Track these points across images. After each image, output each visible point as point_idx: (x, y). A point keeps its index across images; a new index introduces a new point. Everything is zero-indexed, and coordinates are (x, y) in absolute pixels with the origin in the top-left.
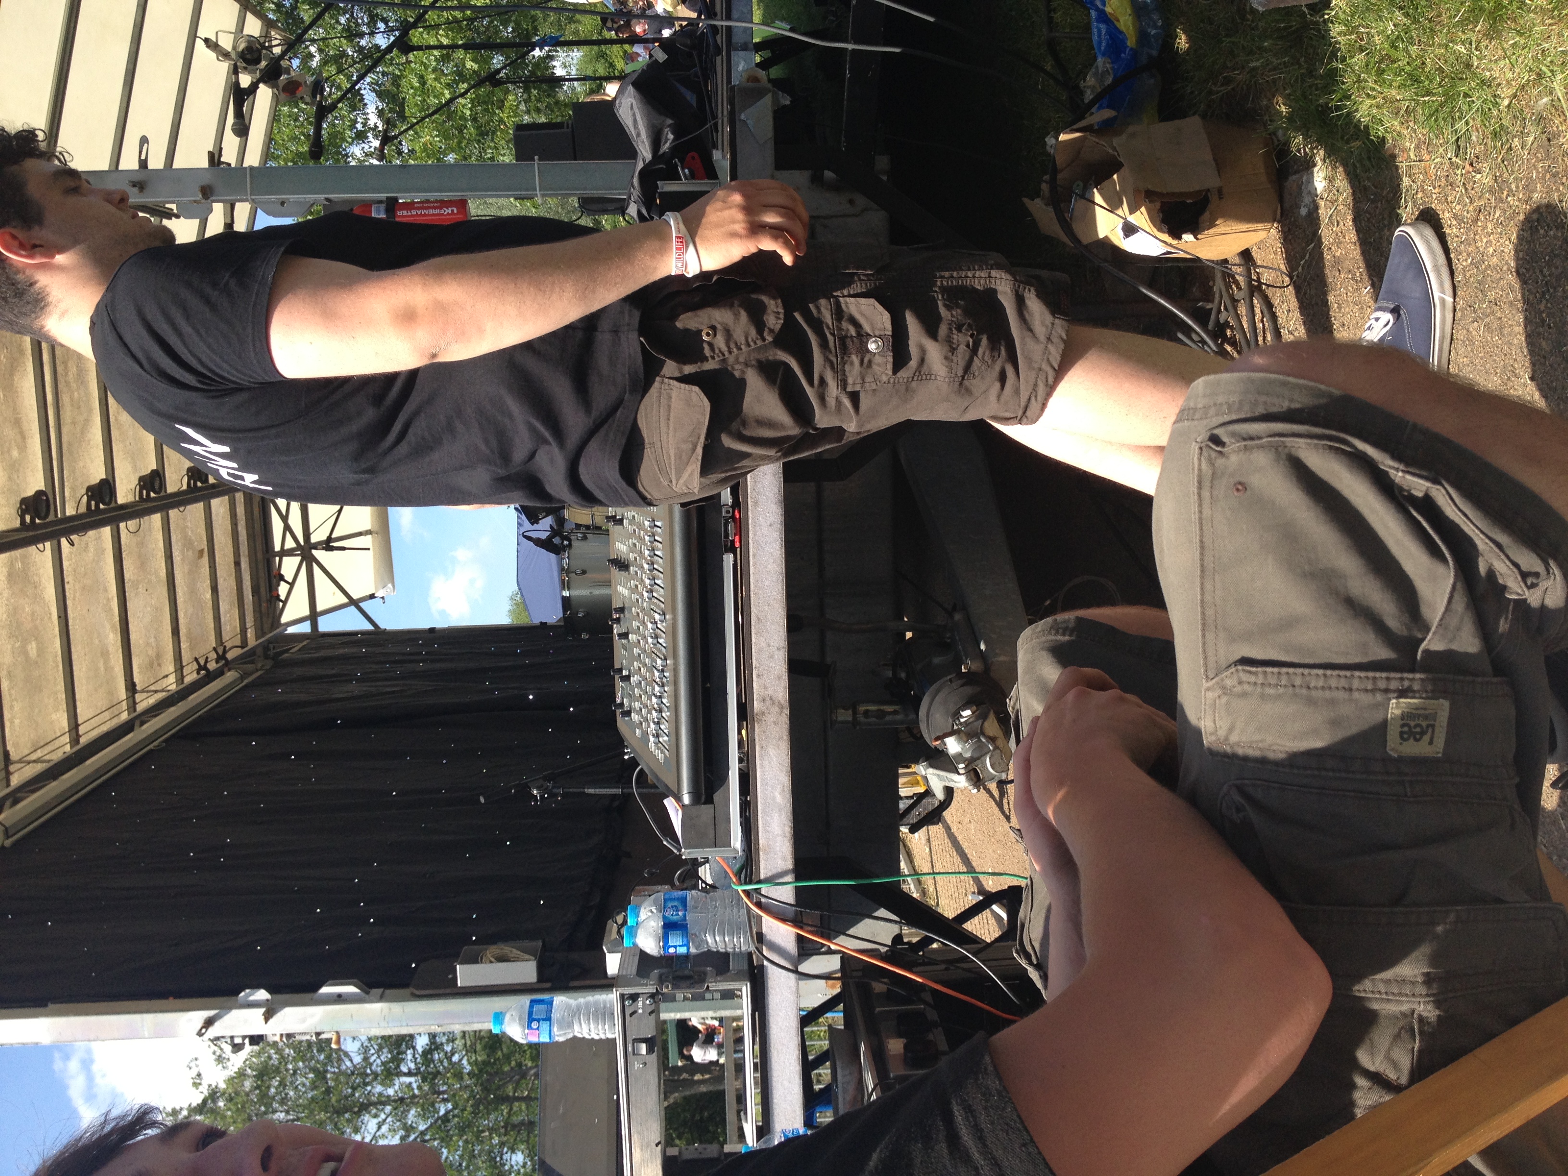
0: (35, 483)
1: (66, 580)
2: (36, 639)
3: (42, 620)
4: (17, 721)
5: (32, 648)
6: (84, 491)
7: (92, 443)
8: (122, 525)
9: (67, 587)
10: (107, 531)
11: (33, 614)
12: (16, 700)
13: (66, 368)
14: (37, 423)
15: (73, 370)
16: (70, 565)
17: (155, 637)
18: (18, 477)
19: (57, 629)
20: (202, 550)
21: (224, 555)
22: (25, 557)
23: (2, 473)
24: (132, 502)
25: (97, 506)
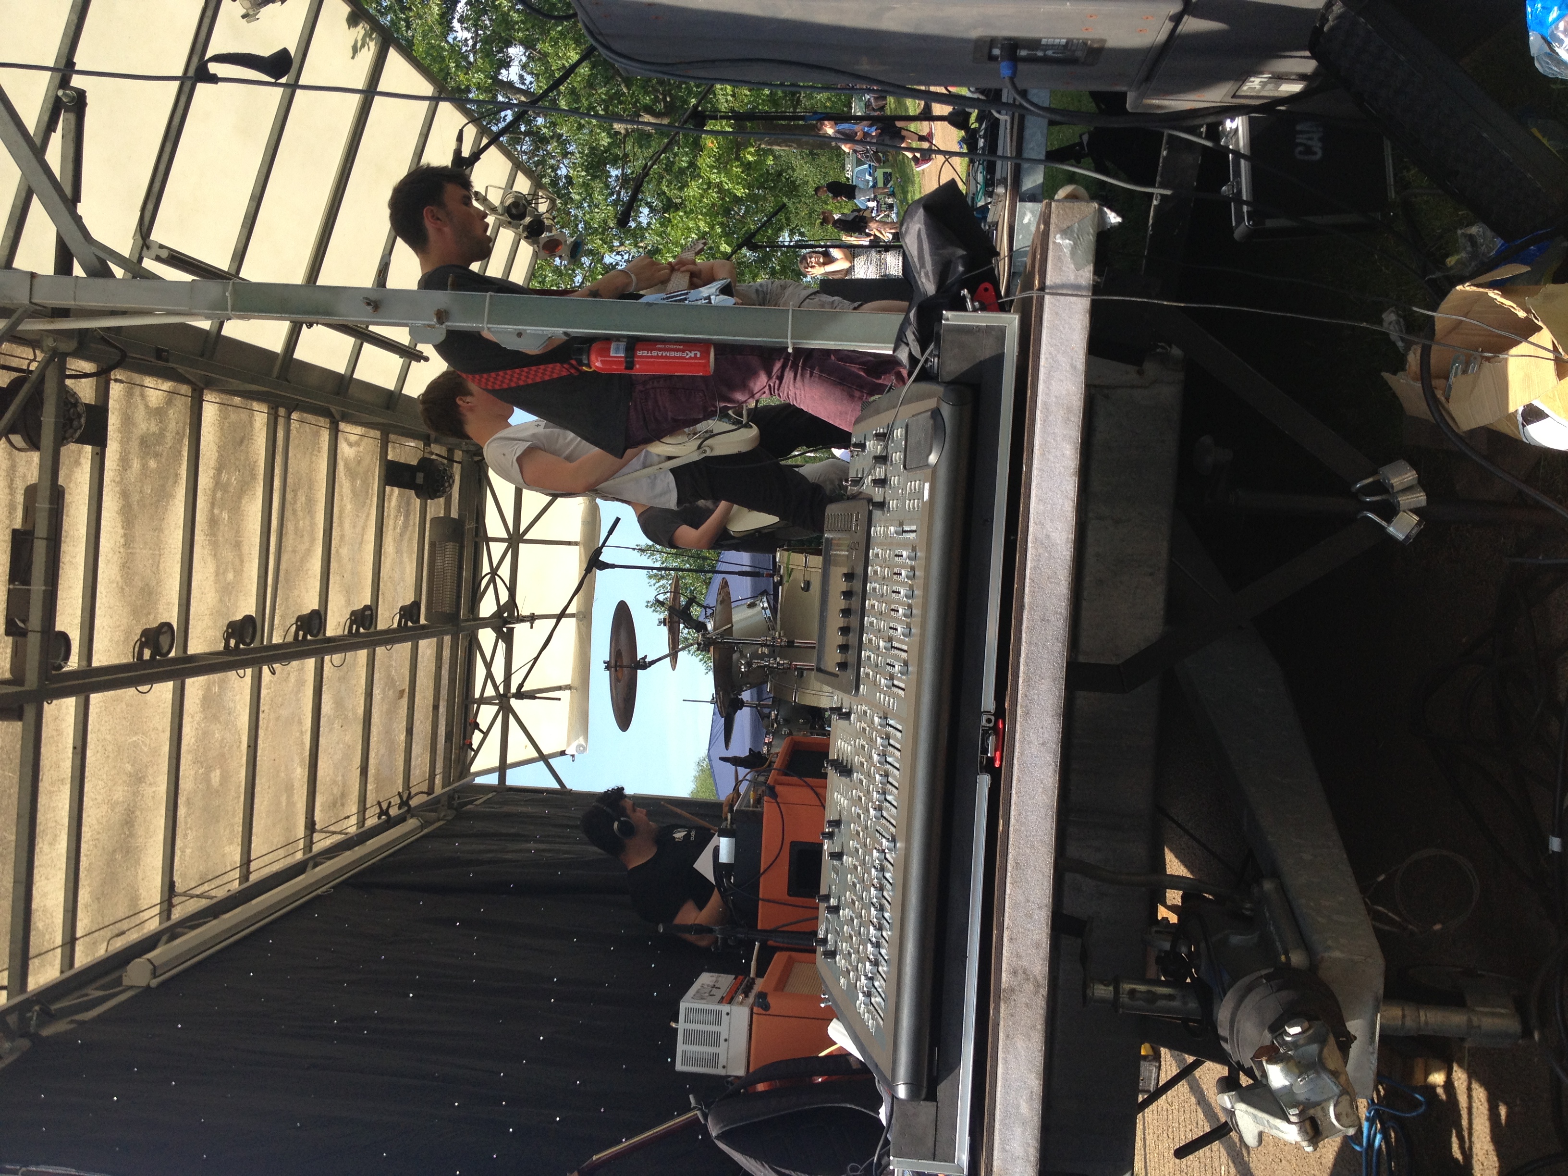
0: (247, 607)
1: (262, 709)
2: (221, 767)
3: (231, 746)
4: (188, 851)
5: (216, 777)
6: (294, 620)
7: (310, 572)
8: (327, 658)
9: (261, 716)
10: (311, 663)
11: (223, 740)
12: (190, 830)
13: (295, 496)
14: (258, 548)
15: (302, 499)
16: (268, 694)
17: (343, 776)
18: (229, 600)
19: (244, 759)
20: (403, 690)
21: (424, 698)
22: (223, 682)
23: (213, 595)
24: (340, 636)
25: (305, 636)
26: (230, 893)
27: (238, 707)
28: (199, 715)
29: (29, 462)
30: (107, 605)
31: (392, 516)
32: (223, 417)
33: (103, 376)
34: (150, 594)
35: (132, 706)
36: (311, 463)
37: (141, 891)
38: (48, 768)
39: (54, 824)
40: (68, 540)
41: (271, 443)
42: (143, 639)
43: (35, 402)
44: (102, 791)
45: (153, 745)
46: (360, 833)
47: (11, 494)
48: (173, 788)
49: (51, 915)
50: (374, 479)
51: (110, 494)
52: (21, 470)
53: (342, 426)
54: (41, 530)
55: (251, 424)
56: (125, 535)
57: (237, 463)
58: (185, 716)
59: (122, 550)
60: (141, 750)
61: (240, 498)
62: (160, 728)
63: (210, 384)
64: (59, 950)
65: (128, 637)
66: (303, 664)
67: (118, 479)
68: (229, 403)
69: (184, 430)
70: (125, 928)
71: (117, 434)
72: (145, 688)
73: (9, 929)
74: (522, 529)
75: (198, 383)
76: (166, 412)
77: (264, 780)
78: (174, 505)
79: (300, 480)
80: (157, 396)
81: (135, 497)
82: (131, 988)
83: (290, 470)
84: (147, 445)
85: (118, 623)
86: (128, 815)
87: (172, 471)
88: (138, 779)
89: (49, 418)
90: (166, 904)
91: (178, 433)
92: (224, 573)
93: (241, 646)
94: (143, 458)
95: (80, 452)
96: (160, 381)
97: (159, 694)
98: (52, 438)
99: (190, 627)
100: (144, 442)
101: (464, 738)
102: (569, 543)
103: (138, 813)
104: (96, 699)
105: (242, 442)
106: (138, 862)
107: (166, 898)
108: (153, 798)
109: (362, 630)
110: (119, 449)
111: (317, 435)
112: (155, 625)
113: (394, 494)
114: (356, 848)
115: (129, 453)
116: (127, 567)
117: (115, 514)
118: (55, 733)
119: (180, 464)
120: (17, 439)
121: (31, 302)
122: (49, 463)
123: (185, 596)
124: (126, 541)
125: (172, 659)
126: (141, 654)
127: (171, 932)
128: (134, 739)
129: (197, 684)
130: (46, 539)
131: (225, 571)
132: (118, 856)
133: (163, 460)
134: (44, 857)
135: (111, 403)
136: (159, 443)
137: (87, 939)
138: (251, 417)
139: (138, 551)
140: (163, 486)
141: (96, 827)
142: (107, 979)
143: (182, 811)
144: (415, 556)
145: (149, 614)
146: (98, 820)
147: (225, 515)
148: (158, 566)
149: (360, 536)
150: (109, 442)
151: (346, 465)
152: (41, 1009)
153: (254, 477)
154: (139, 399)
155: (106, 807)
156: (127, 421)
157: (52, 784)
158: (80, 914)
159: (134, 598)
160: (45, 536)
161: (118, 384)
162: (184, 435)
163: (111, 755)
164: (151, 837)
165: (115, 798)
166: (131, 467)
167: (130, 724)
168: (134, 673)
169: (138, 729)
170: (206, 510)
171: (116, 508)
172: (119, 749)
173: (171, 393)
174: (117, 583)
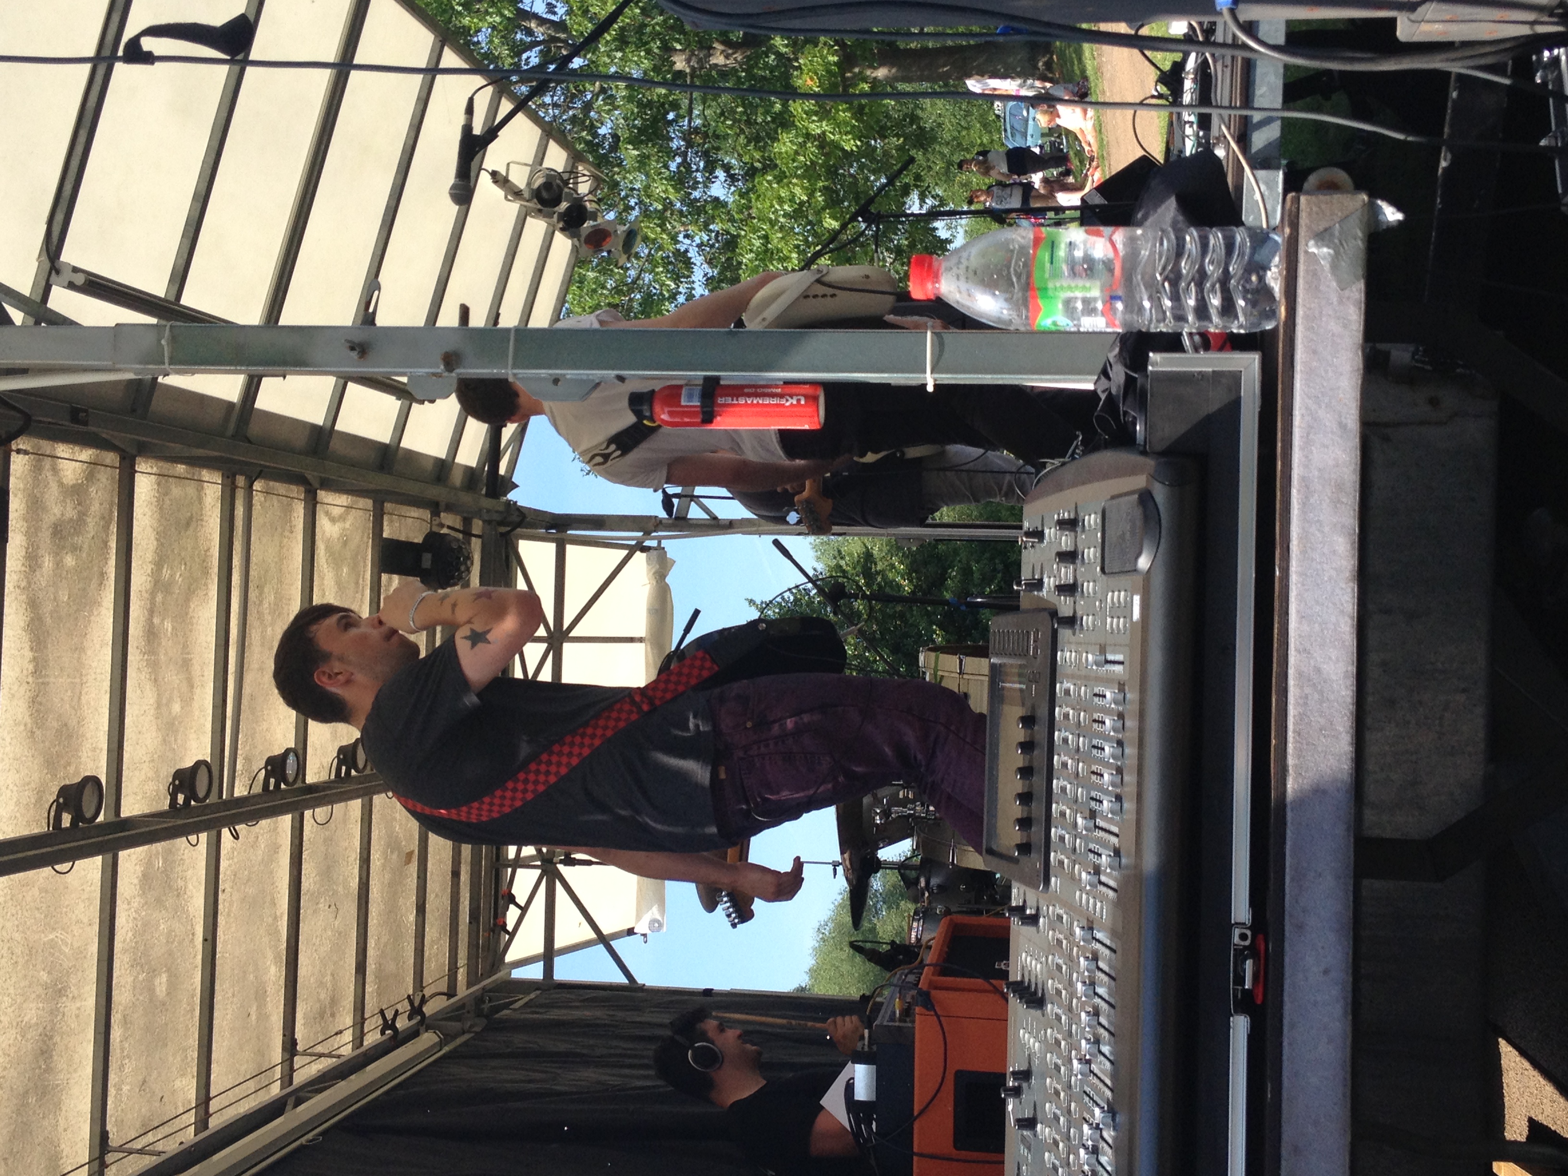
0: (199, 749)
1: (221, 887)
2: (168, 970)
3: (180, 943)
4: (126, 1088)
5: (161, 983)
6: (262, 764)
8: (308, 813)
9: (221, 897)
10: (286, 821)
11: (170, 931)
12: (128, 1057)
15: (270, 597)
16: (230, 866)
17: (332, 975)
18: (176, 740)
19: (199, 957)
20: (412, 852)
21: (440, 861)
22: (169, 852)
23: (154, 734)
24: (325, 782)
25: (277, 785)
26: (183, 1147)
27: (190, 887)
28: (138, 899)
30: (12, 755)
32: (162, 493)
34: (70, 736)
35: (46, 891)
36: (282, 547)
37: (63, 1146)
41: (230, 526)
42: (61, 800)
45: (76, 945)
46: (358, 1056)
50: (365, 566)
53: (324, 496)
55: (199, 499)
56: (35, 658)
57: (183, 554)
58: (118, 902)
59: (30, 679)
60: (60, 951)
61: (187, 600)
62: (86, 920)
63: (145, 450)
65: (40, 798)
66: (277, 822)
67: (23, 584)
68: (171, 472)
69: (111, 512)
71: (22, 523)
72: (65, 866)
74: (566, 625)
75: (128, 450)
76: (86, 490)
77: (226, 985)
78: (99, 614)
79: (267, 571)
80: (74, 471)
81: (47, 608)
84: (62, 535)
85: (27, 780)
86: (44, 1042)
87: (96, 569)
88: (57, 991)
90: (96, 1163)
91: (102, 518)
92: (167, 705)
93: (193, 803)
94: (57, 554)
96: (77, 448)
97: (83, 873)
99: (124, 779)
100: (57, 531)
101: (496, 916)
102: (631, 640)
103: (57, 1039)
105: (188, 524)
106: (58, 1106)
107: (97, 1155)
108: (77, 1016)
109: (353, 773)
110: (25, 543)
111: (288, 509)
112: (77, 780)
114: (353, 1077)
115: (38, 548)
116: (36, 704)
117: (20, 632)
119: (106, 559)
123: (116, 739)
124: (35, 668)
125: (100, 825)
126: (58, 819)
128: (51, 936)
129: (134, 857)
131: (170, 700)
132: (32, 1100)
133: (84, 555)
136: (78, 533)
138: (200, 489)
139: (52, 680)
140: (84, 589)
143: (116, 1034)
145: (69, 764)
147: (168, 625)
148: (80, 698)
150: (10, 534)
151: (328, 548)
153: (206, 572)
154: (49, 474)
155: (14, 1031)
156: (35, 505)
159: (47, 744)
161: (21, 456)
162: (111, 519)
163: (20, 960)
164: (75, 1071)
165: (26, 1019)
166: (40, 567)
167: (46, 916)
168: (49, 849)
169: (56, 922)
170: (143, 619)
171: (22, 624)
172: (31, 951)
173: (93, 463)
174: (25, 725)
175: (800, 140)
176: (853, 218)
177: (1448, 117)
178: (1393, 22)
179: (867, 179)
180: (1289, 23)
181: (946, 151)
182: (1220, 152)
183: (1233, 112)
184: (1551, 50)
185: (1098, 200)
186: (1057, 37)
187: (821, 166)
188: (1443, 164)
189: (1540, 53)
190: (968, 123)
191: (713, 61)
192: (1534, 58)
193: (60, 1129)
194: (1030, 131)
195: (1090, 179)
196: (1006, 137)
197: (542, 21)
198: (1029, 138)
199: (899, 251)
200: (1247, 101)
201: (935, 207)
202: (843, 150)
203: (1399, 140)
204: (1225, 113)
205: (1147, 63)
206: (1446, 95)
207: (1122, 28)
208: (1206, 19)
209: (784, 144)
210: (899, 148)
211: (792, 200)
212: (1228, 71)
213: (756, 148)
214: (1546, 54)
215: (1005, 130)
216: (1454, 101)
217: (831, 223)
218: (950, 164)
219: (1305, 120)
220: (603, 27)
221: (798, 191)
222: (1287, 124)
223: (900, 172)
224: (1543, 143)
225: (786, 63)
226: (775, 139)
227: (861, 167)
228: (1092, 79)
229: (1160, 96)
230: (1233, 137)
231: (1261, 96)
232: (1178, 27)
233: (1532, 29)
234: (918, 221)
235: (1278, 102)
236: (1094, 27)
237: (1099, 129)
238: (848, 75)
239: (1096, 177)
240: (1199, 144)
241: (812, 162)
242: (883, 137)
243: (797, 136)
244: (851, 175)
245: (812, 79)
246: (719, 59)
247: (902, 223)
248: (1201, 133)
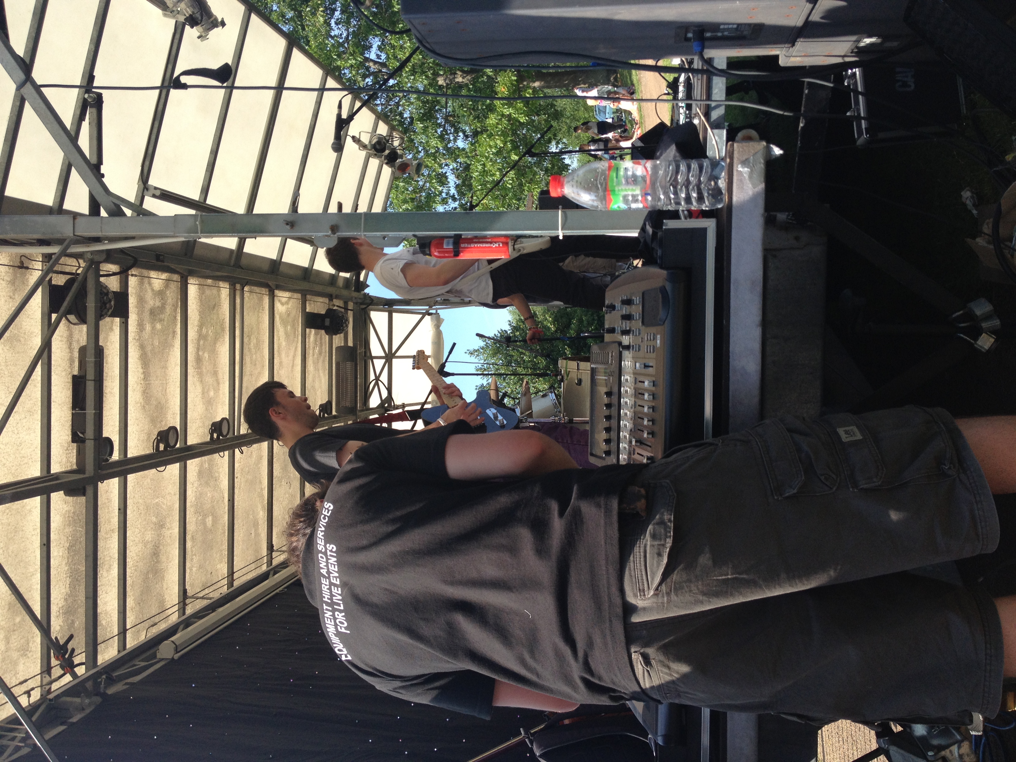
0: (223, 413)
1: (236, 476)
2: (212, 515)
3: (218, 502)
4: (194, 569)
5: (209, 521)
9: (236, 481)
10: (265, 445)
11: (212, 498)
12: (195, 555)
13: (250, 339)
14: (228, 374)
15: (254, 341)
16: (239, 466)
18: (212, 409)
19: (227, 508)
22: (210, 461)
23: (202, 406)
26: (222, 595)
27: (221, 476)
28: (197, 483)
29: (80, 331)
30: (135, 418)
31: (311, 348)
32: (201, 293)
33: (124, 274)
34: (162, 408)
35: (154, 480)
36: (258, 317)
37: (166, 596)
38: (103, 523)
39: (109, 559)
40: (108, 378)
41: (232, 308)
42: (159, 438)
43: (82, 293)
44: (138, 535)
45: (169, 504)
47: (71, 353)
48: (182, 530)
49: (110, 615)
50: (298, 325)
51: (133, 347)
52: (76, 336)
53: (278, 293)
54: (91, 375)
55: (219, 296)
56: (144, 372)
57: (212, 321)
58: (188, 484)
59: (142, 382)
60: (161, 507)
61: (215, 343)
62: (173, 493)
63: (192, 273)
64: (117, 637)
65: (149, 437)
66: (260, 446)
67: (137, 338)
68: (205, 283)
69: (177, 303)
70: (157, 621)
71: (135, 309)
72: (162, 468)
73: (84, 626)
74: (394, 350)
75: (184, 273)
76: (165, 293)
77: (240, 521)
78: (173, 351)
79: (252, 329)
80: (159, 284)
81: (149, 348)
82: (163, 659)
83: (245, 323)
84: (154, 313)
85: (142, 429)
86: (155, 549)
87: (171, 330)
88: (161, 525)
89: (91, 304)
90: (182, 604)
91: (173, 305)
92: (207, 392)
93: (221, 438)
94: (152, 323)
95: (112, 322)
96: (160, 273)
97: (170, 471)
98: (93, 316)
99: (188, 428)
100: (153, 312)
103: (161, 547)
104: (131, 478)
105: (214, 308)
106: (163, 578)
107: (182, 599)
108: (170, 537)
110: (137, 318)
111: (261, 300)
112: (166, 428)
113: (312, 333)
115: (143, 320)
116: (146, 393)
117: (137, 359)
118: (106, 501)
119: (176, 325)
120: (72, 318)
121: (74, 235)
122: (93, 332)
123: (184, 409)
124: (145, 376)
125: (178, 449)
126: (158, 447)
127: (186, 623)
128: (157, 501)
129: (194, 464)
130: (94, 380)
131: (208, 390)
132: (151, 576)
133: (165, 323)
134: (104, 580)
135: (130, 289)
136: (162, 313)
137: (133, 629)
138: (219, 291)
140: (166, 339)
141: (136, 558)
142: (148, 653)
143: (189, 545)
144: (327, 372)
145: (162, 421)
146: (136, 553)
147: (206, 355)
148: (166, 390)
149: (292, 362)
150: (130, 314)
151: (280, 317)
152: (106, 677)
153: (223, 330)
154: (147, 286)
155: (141, 545)
156: (141, 300)
157: (106, 533)
158: (128, 614)
159: (151, 412)
160: (93, 378)
161: (133, 277)
162: (177, 306)
163: (143, 512)
164: (170, 562)
165: (146, 539)
166: (145, 329)
167: (154, 492)
168: (154, 461)
169: (159, 494)
170: (194, 352)
171: (137, 356)
172: (148, 508)
173: (168, 280)
174: (141, 403)
175: (500, 117)
176: (524, 156)
177: (803, 102)
178: (776, 57)
179: (531, 136)
180: (728, 58)
181: (568, 121)
182: (696, 121)
183: (702, 103)
184: (852, 69)
185: (640, 144)
186: (620, 67)
187: (509, 130)
188: (801, 125)
189: (847, 71)
190: (578, 107)
191: (457, 80)
192: (844, 73)
193: (164, 589)
194: (607, 111)
195: (636, 133)
196: (596, 114)
197: (375, 63)
198: (607, 114)
199: (547, 170)
200: (709, 97)
201: (563, 148)
202: (519, 122)
203: (780, 115)
204: (699, 103)
205: (661, 78)
206: (802, 92)
207: (651, 62)
208: (689, 58)
209: (492, 119)
210: (546, 121)
211: (496, 147)
212: (700, 82)
213: (478, 122)
214: (850, 71)
215: (596, 111)
216: (806, 95)
217: (515, 157)
218: (570, 127)
219: (736, 105)
220: (403, 64)
221: (498, 142)
222: (727, 107)
223: (546, 132)
224: (848, 114)
225: (492, 81)
226: (486, 118)
227: (528, 130)
228: (636, 85)
229: (668, 94)
230: (702, 114)
231: (716, 94)
232: (676, 61)
233: (843, 59)
234: (555, 156)
235: (723, 97)
236: (637, 62)
237: (640, 110)
238: (521, 85)
239: (638, 133)
240: (687, 118)
241: (505, 128)
242: (538, 115)
243: (497, 116)
244: (523, 134)
245: (504, 88)
246: (459, 79)
247: (548, 156)
248: (687, 112)
